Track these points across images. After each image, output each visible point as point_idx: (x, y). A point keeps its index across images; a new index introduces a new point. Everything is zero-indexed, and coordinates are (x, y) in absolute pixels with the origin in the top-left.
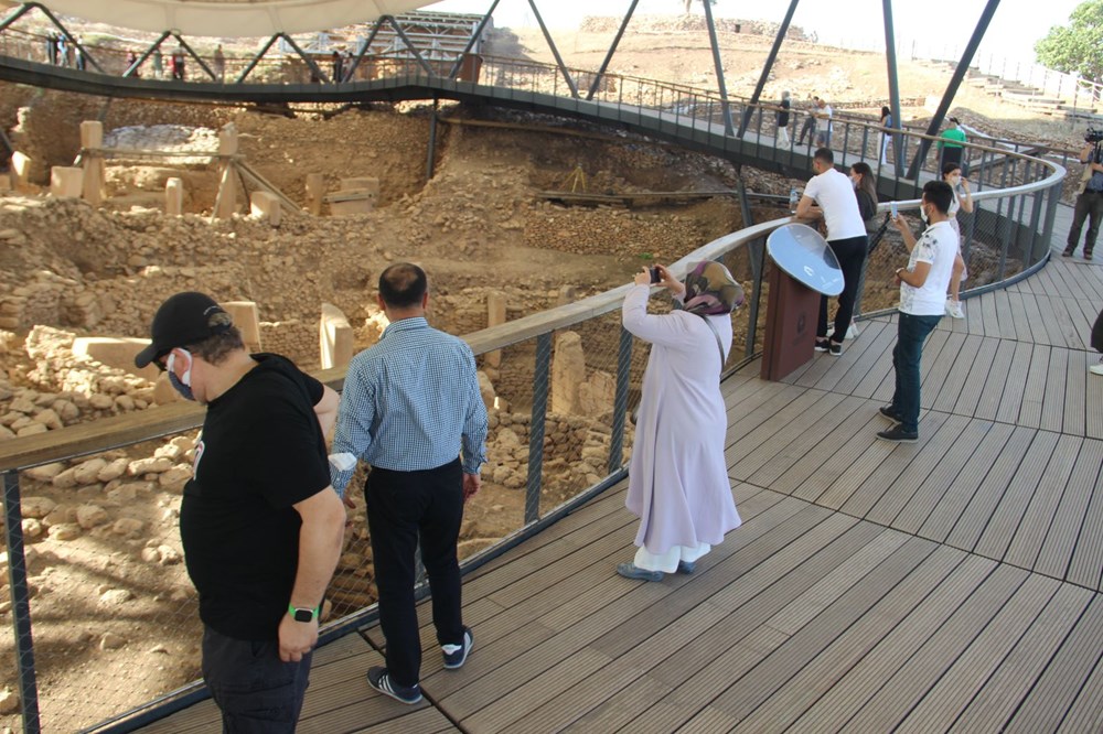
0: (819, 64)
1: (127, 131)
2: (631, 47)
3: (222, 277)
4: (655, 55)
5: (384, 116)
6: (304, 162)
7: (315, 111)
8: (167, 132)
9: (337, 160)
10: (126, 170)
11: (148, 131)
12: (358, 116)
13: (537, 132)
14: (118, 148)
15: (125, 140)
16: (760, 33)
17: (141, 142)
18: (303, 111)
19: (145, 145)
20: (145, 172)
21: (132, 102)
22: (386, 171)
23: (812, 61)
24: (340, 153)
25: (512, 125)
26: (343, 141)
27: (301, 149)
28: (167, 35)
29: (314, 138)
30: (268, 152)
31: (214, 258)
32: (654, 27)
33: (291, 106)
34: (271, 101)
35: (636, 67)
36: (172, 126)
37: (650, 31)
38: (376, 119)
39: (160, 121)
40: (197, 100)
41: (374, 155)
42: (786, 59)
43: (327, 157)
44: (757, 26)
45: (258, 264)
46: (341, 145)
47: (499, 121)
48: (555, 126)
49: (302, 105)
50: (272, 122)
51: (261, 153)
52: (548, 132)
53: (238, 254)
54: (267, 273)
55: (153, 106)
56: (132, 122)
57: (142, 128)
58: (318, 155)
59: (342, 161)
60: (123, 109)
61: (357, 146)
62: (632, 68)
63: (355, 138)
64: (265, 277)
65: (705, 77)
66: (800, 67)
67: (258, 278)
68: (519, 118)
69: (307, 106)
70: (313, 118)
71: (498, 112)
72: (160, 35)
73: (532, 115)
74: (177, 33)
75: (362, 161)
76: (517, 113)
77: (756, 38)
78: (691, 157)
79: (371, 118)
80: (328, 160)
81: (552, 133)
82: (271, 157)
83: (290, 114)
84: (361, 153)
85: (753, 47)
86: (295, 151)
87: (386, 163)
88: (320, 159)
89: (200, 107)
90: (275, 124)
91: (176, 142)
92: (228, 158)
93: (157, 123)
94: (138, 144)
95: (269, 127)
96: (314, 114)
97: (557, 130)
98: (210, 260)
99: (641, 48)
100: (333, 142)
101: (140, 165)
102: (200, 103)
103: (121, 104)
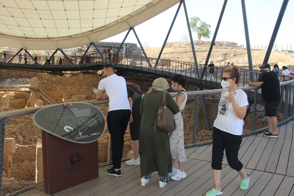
0: (241, 54)
1: (9, 80)
2: (177, 52)
3: (13, 129)
4: (185, 54)
5: (91, 75)
6: (64, 90)
7: (71, 74)
8: (22, 80)
9: (74, 90)
10: (5, 92)
11: (16, 80)
12: (82, 75)
13: (140, 79)
14: (5, 86)
15: (8, 83)
16: (222, 45)
17: (13, 84)
18: (67, 74)
19: (14, 85)
20: (11, 93)
21: (12, 71)
22: (90, 93)
23: (239, 53)
24: (76, 87)
25: (132, 78)
26: (77, 84)
27: (63, 86)
28: (22, 49)
29: (68, 83)
30: (52, 87)
31: (14, 122)
32: (186, 45)
33: (63, 72)
34: (57, 71)
35: (178, 58)
36: (24, 79)
37: (185, 46)
38: (88, 76)
39: (20, 77)
40: (33, 70)
41: (87, 88)
42: (230, 53)
43: (71, 89)
44: (221, 43)
45: (31, 124)
46: (76, 85)
47: (128, 76)
48: (146, 78)
49: (67, 72)
50: (54, 77)
51: (50, 87)
52: (143, 80)
53: (24, 121)
54: (33, 127)
55: (18, 72)
56: (11, 77)
57: (14, 79)
58: (69, 88)
59: (76, 90)
60: (8, 73)
61: (81, 85)
62: (177, 58)
63: (81, 83)
64: (32, 129)
65: (201, 60)
66: (234, 56)
67: (29, 129)
68: (135, 75)
69: (69, 72)
70: (70, 76)
71: (129, 73)
72: (19, 49)
73: (139, 74)
74: (25, 49)
75: (83, 90)
76: (135, 74)
77: (220, 47)
78: (191, 87)
79: (87, 76)
80: (72, 90)
81: (145, 80)
82: (53, 89)
83: (62, 75)
84: (83, 88)
85: (219, 50)
86: (61, 87)
87: (91, 91)
88: (69, 90)
89: (34, 73)
90: (56, 78)
91: (24, 84)
92: (33, 88)
93: (19, 78)
94: (12, 84)
95: (53, 79)
96: (71, 75)
97: (146, 79)
98: (12, 123)
99: (181, 52)
100: (74, 84)
101: (10, 91)
102: (34, 71)
103: (8, 72)
